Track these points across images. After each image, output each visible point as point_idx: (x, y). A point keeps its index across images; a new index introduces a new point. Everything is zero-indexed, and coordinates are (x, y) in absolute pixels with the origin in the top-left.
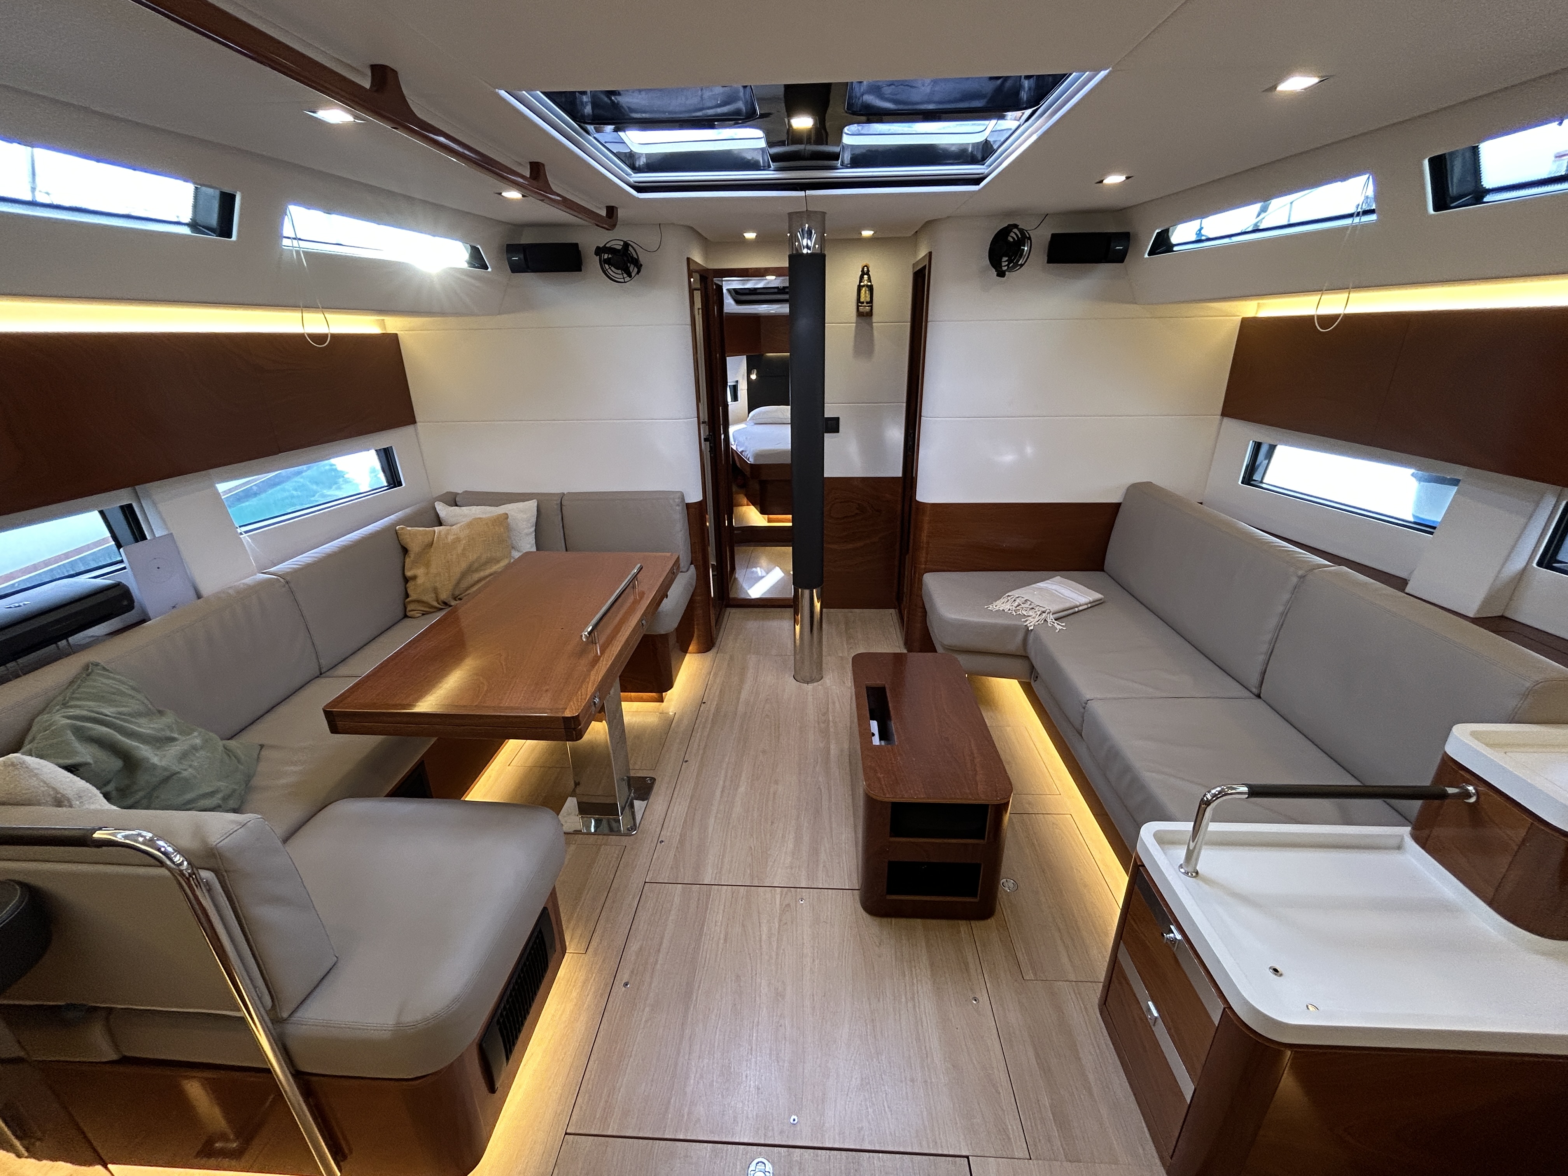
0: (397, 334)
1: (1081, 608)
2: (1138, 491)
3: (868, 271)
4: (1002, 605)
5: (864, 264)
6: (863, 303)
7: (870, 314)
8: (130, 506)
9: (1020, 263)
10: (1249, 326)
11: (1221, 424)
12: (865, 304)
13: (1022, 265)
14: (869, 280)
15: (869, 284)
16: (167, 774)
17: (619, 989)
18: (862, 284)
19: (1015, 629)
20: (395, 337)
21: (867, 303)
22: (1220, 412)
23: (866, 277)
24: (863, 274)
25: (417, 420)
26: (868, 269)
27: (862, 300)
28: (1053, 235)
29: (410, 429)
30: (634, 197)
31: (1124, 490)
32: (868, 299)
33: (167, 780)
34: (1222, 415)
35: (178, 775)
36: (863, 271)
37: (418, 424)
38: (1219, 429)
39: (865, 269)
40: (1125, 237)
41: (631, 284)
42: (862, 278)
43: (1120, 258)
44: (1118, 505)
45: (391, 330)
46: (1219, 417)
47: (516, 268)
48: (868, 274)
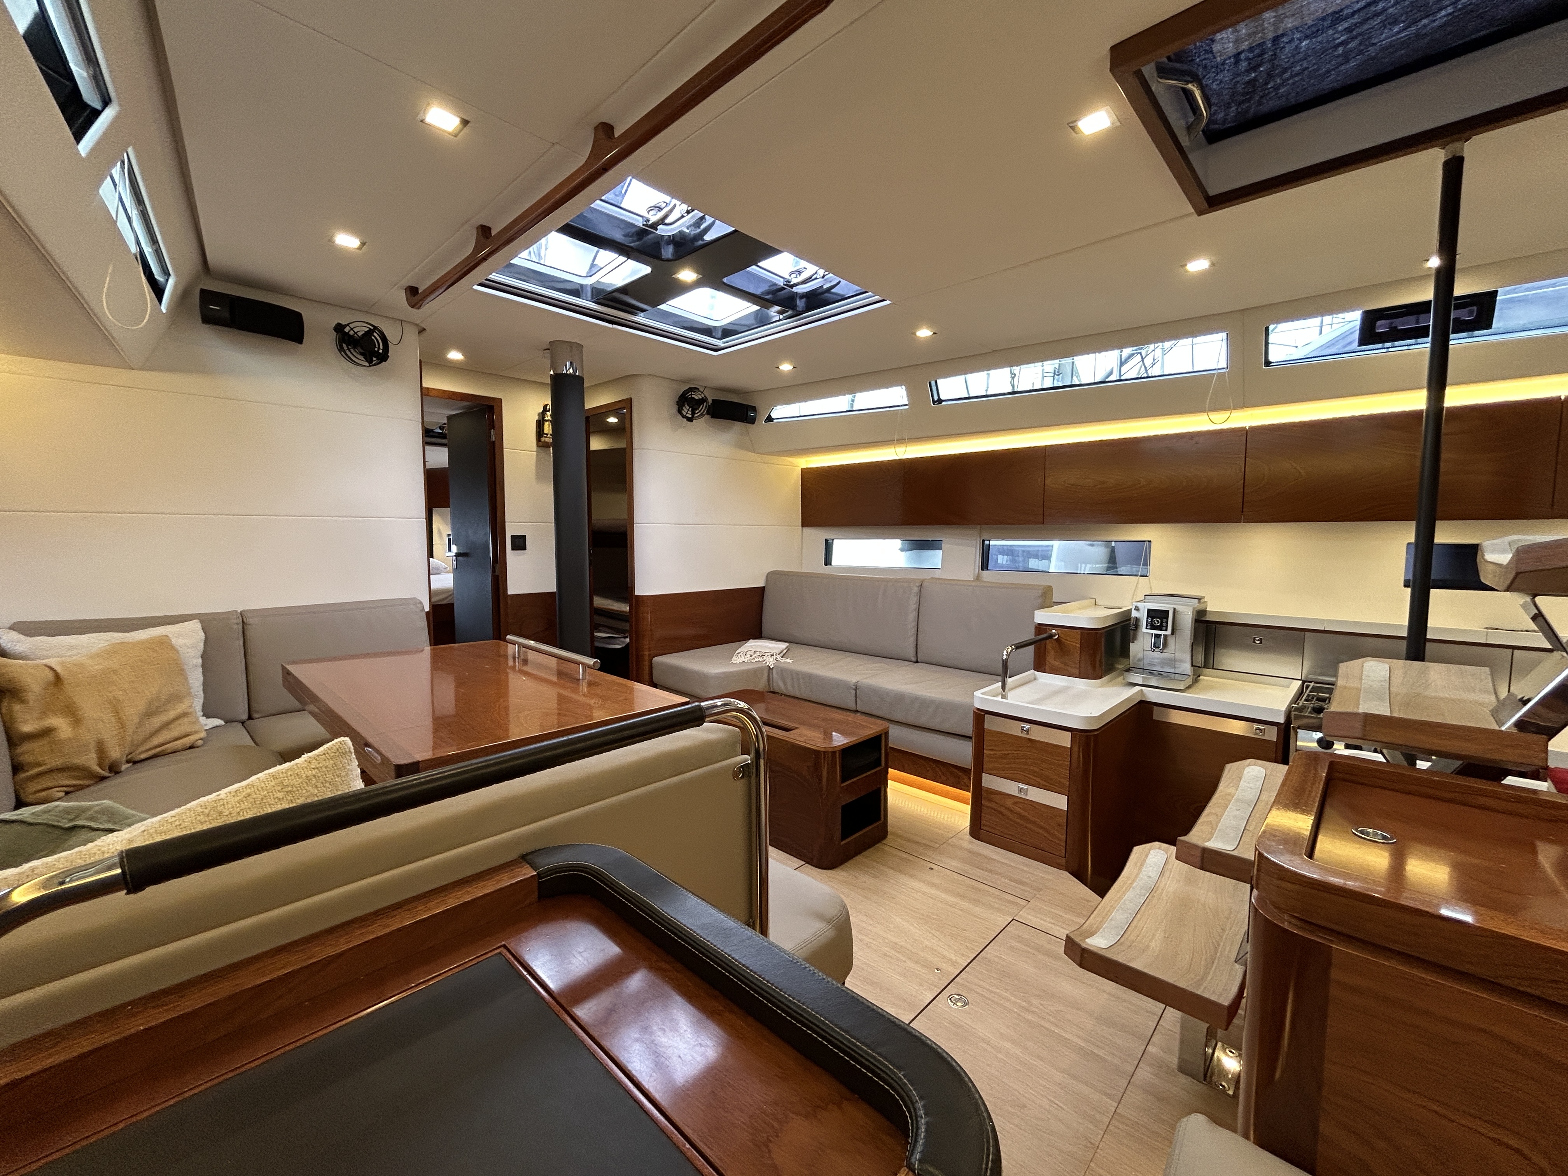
2: (771, 576)
4: (736, 660)
5: (546, 403)
6: (547, 434)
9: (698, 414)
10: (807, 475)
18: (545, 418)
19: (760, 670)
21: (550, 435)
22: (800, 524)
23: (548, 413)
24: (545, 410)
27: (545, 432)
28: (713, 400)
31: (765, 577)
38: (802, 532)
39: (547, 407)
42: (543, 414)
43: (752, 421)
44: (763, 588)
46: (801, 528)
47: (208, 319)
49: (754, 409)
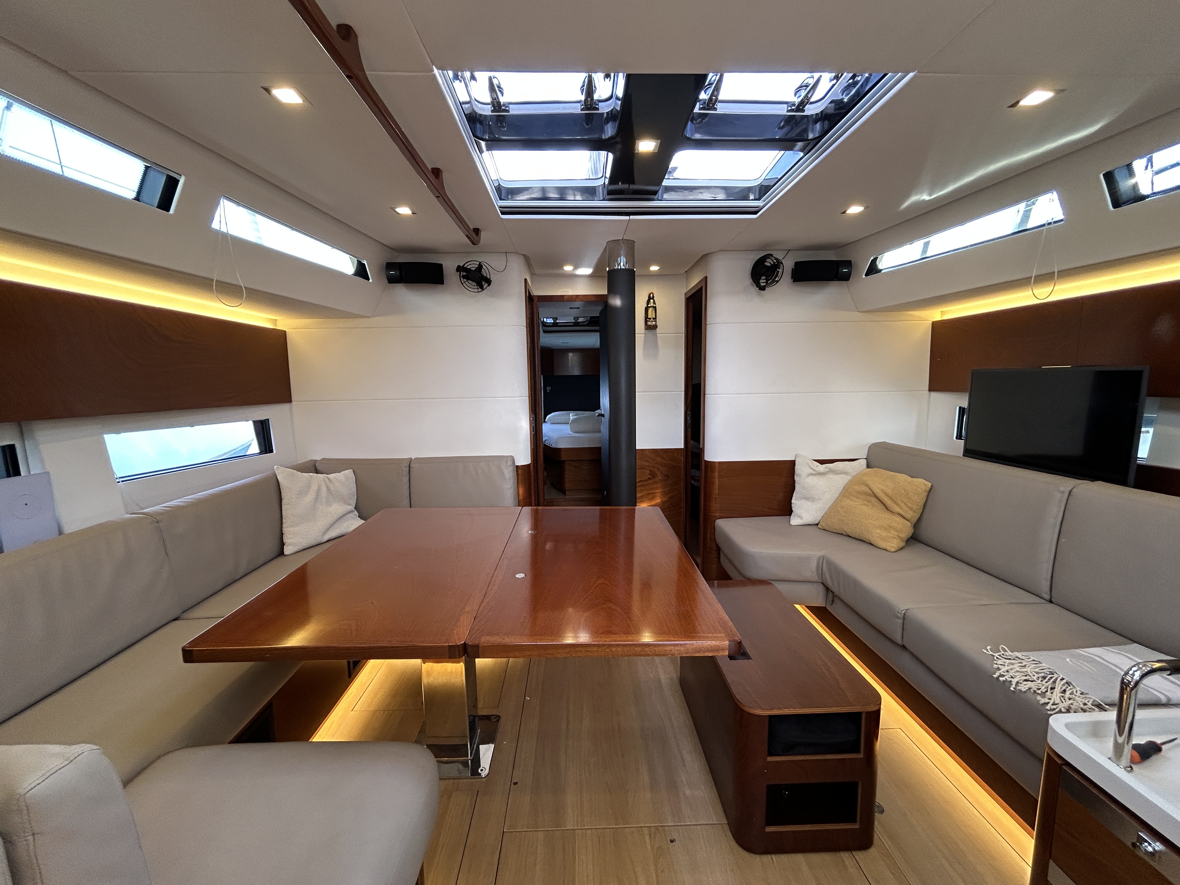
0: (285, 331)
2: (879, 448)
3: (653, 297)
5: (650, 292)
6: (650, 319)
7: (655, 327)
8: (12, 448)
9: (776, 280)
10: (938, 328)
11: (930, 397)
12: (652, 320)
13: (777, 282)
14: (654, 303)
15: (655, 305)
18: (649, 305)
20: (284, 333)
21: (653, 319)
22: (928, 389)
23: (652, 300)
24: (650, 298)
25: (293, 400)
26: (653, 295)
27: (649, 317)
28: (796, 263)
29: (285, 407)
30: (499, 216)
31: (866, 449)
32: (654, 317)
34: (929, 391)
36: (649, 297)
37: (294, 403)
38: (929, 400)
39: (651, 295)
42: (648, 302)
43: (846, 278)
45: (280, 327)
46: (927, 392)
47: (392, 280)
48: (653, 298)
49: (848, 264)
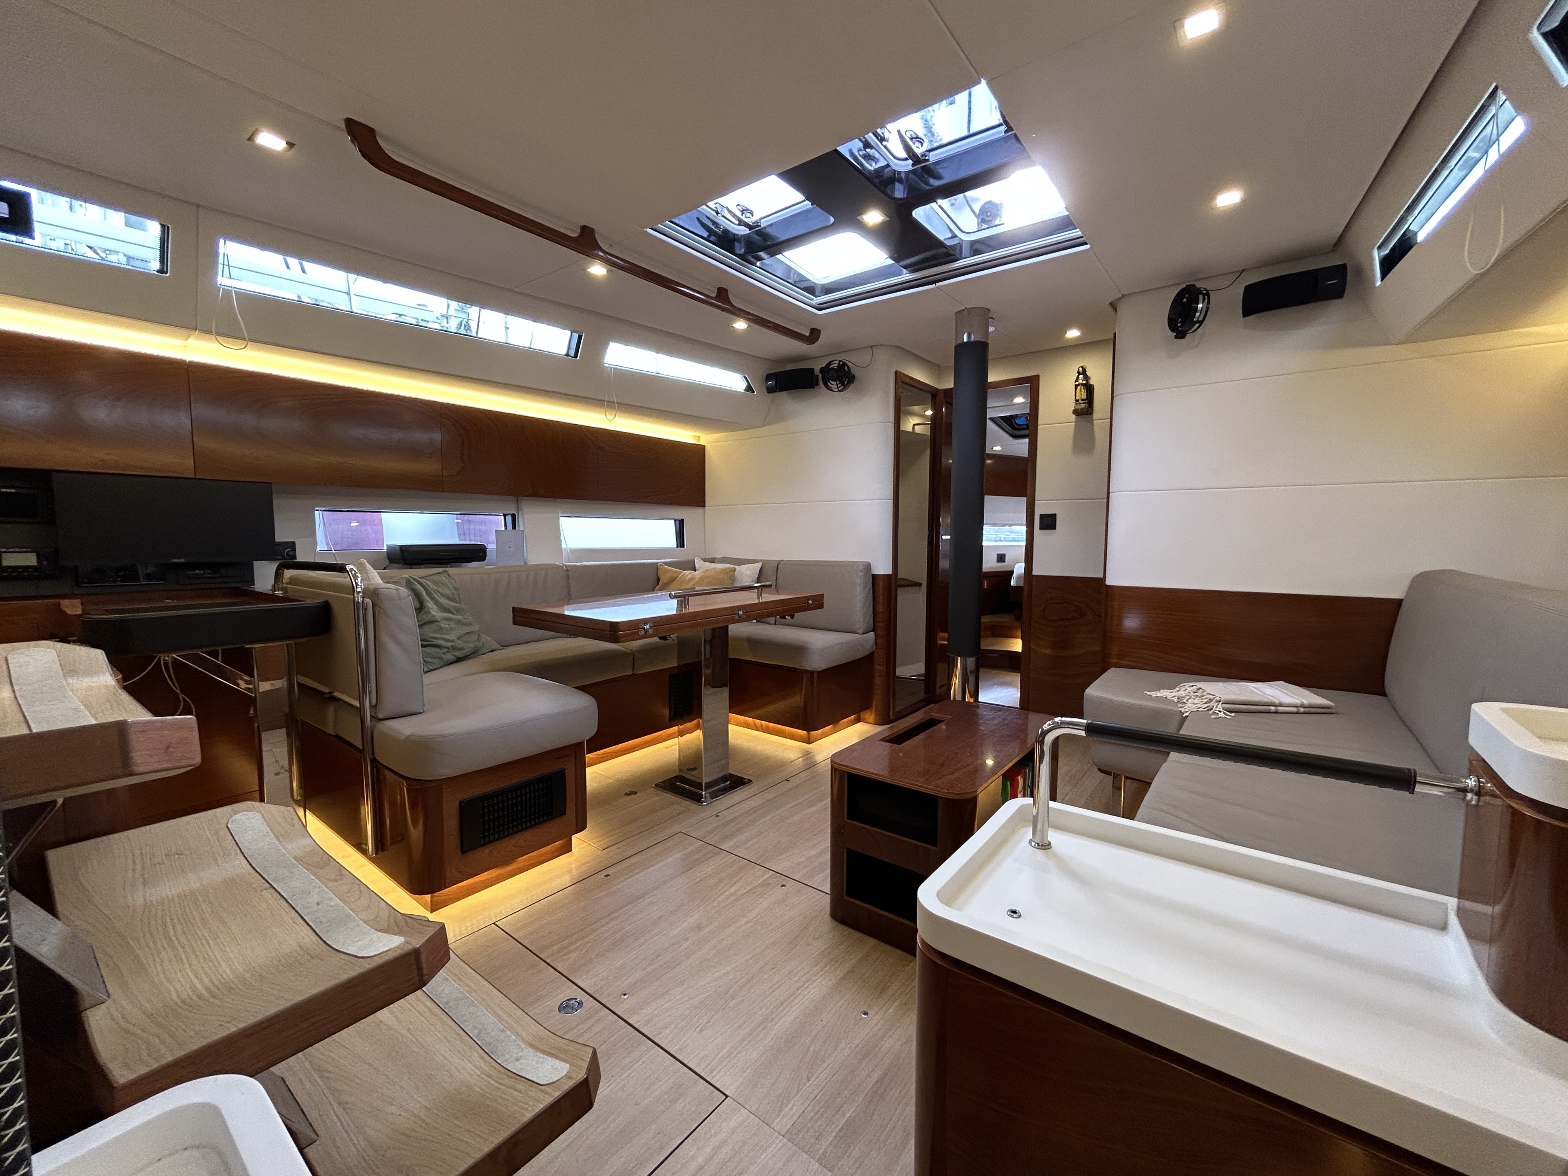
0: (705, 445)
1: (1280, 709)
3: (1084, 371)
5: (1080, 365)
6: (1078, 400)
7: (1087, 411)
8: (515, 515)
9: (1196, 320)
12: (1080, 401)
13: (1201, 322)
14: (1085, 379)
15: (1085, 382)
16: (433, 619)
17: (602, 875)
18: (1077, 383)
20: (703, 446)
21: (1083, 400)
23: (1081, 376)
24: (1079, 374)
25: (706, 505)
26: (1084, 369)
27: (1077, 398)
28: (1246, 287)
29: (699, 511)
30: (815, 314)
31: (1407, 582)
32: (1085, 398)
33: (433, 622)
35: (437, 623)
37: (706, 508)
39: (1081, 369)
40: (1341, 271)
41: (848, 393)
42: (1077, 378)
43: (1338, 293)
44: (1399, 602)
47: (770, 390)
48: (1084, 373)
